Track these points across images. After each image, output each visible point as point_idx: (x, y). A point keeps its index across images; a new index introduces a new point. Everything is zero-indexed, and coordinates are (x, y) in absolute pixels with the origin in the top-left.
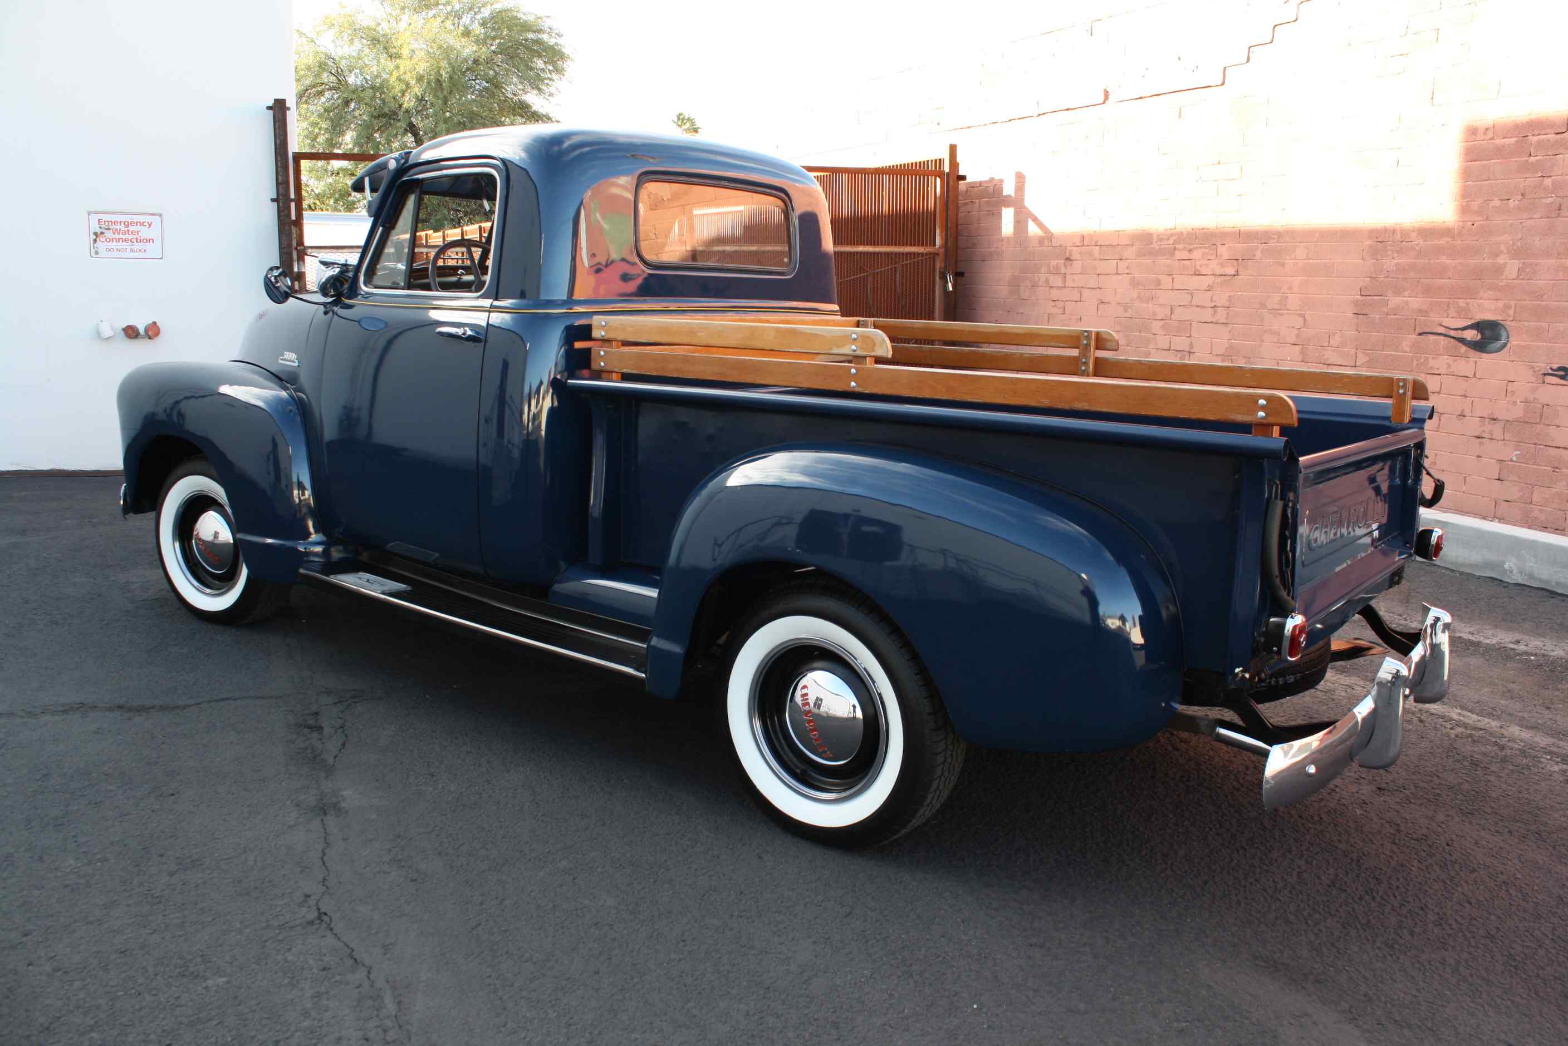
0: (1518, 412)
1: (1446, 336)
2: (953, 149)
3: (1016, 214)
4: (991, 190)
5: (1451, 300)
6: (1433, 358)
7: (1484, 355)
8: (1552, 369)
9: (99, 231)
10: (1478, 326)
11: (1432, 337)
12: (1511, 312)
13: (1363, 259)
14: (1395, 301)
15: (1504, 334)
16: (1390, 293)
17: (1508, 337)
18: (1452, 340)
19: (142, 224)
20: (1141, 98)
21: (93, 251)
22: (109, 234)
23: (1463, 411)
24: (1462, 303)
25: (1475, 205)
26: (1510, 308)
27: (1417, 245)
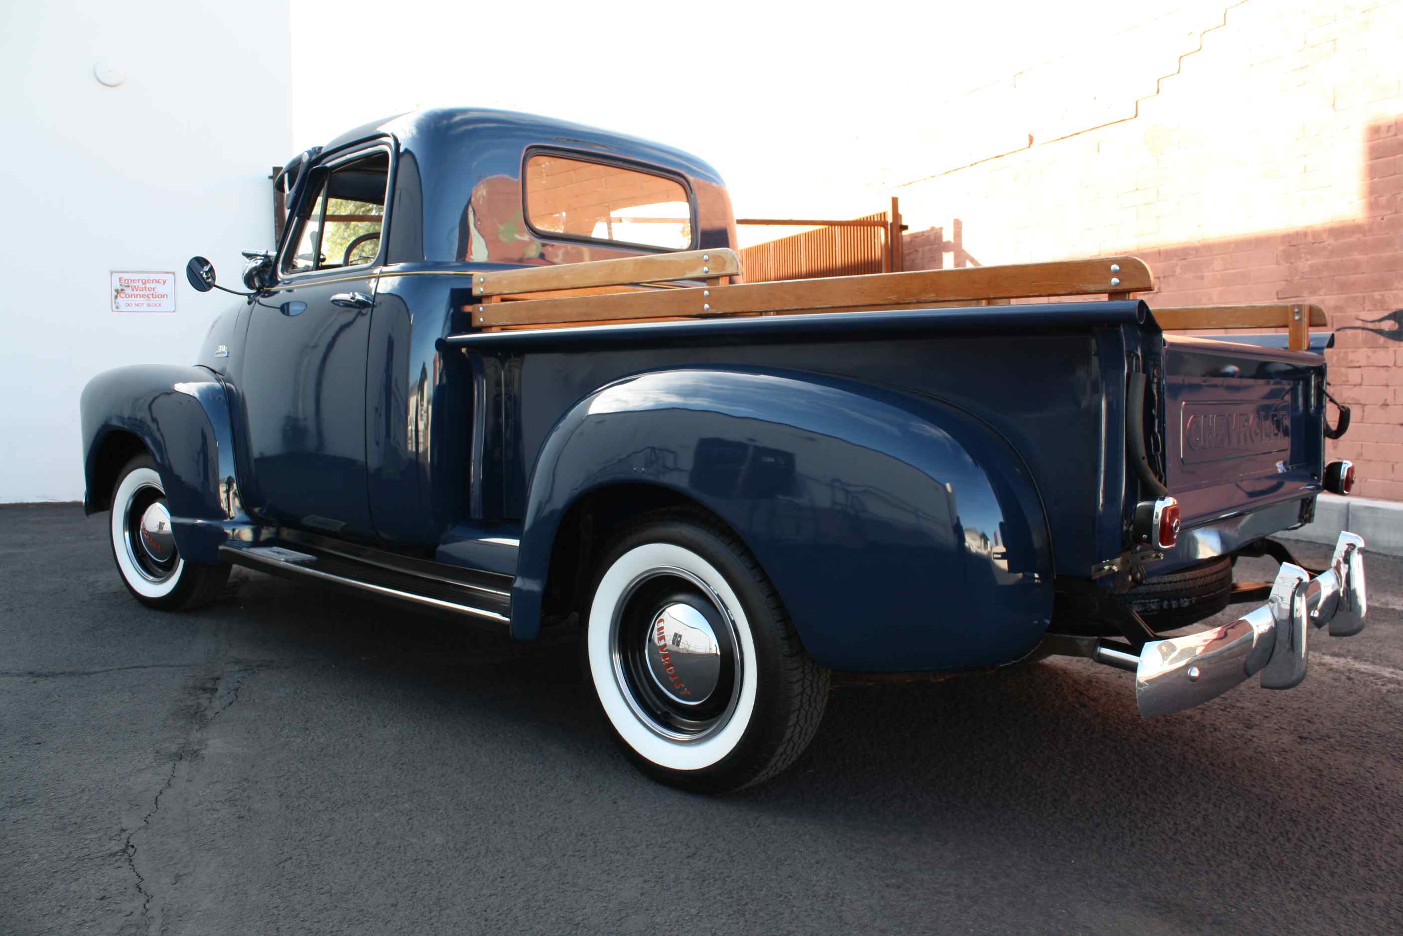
1: (1363, 329)
2: (895, 201)
3: (956, 257)
4: (932, 238)
5: (1366, 294)
6: (1353, 352)
9: (119, 288)
10: (1394, 316)
11: (1349, 332)
13: (1278, 263)
16: (1306, 294)
18: (1370, 332)
19: (158, 282)
20: (1062, 138)
21: (114, 306)
22: (128, 291)
23: (1385, 400)
24: (1377, 295)
25: (1383, 200)
27: (1329, 244)
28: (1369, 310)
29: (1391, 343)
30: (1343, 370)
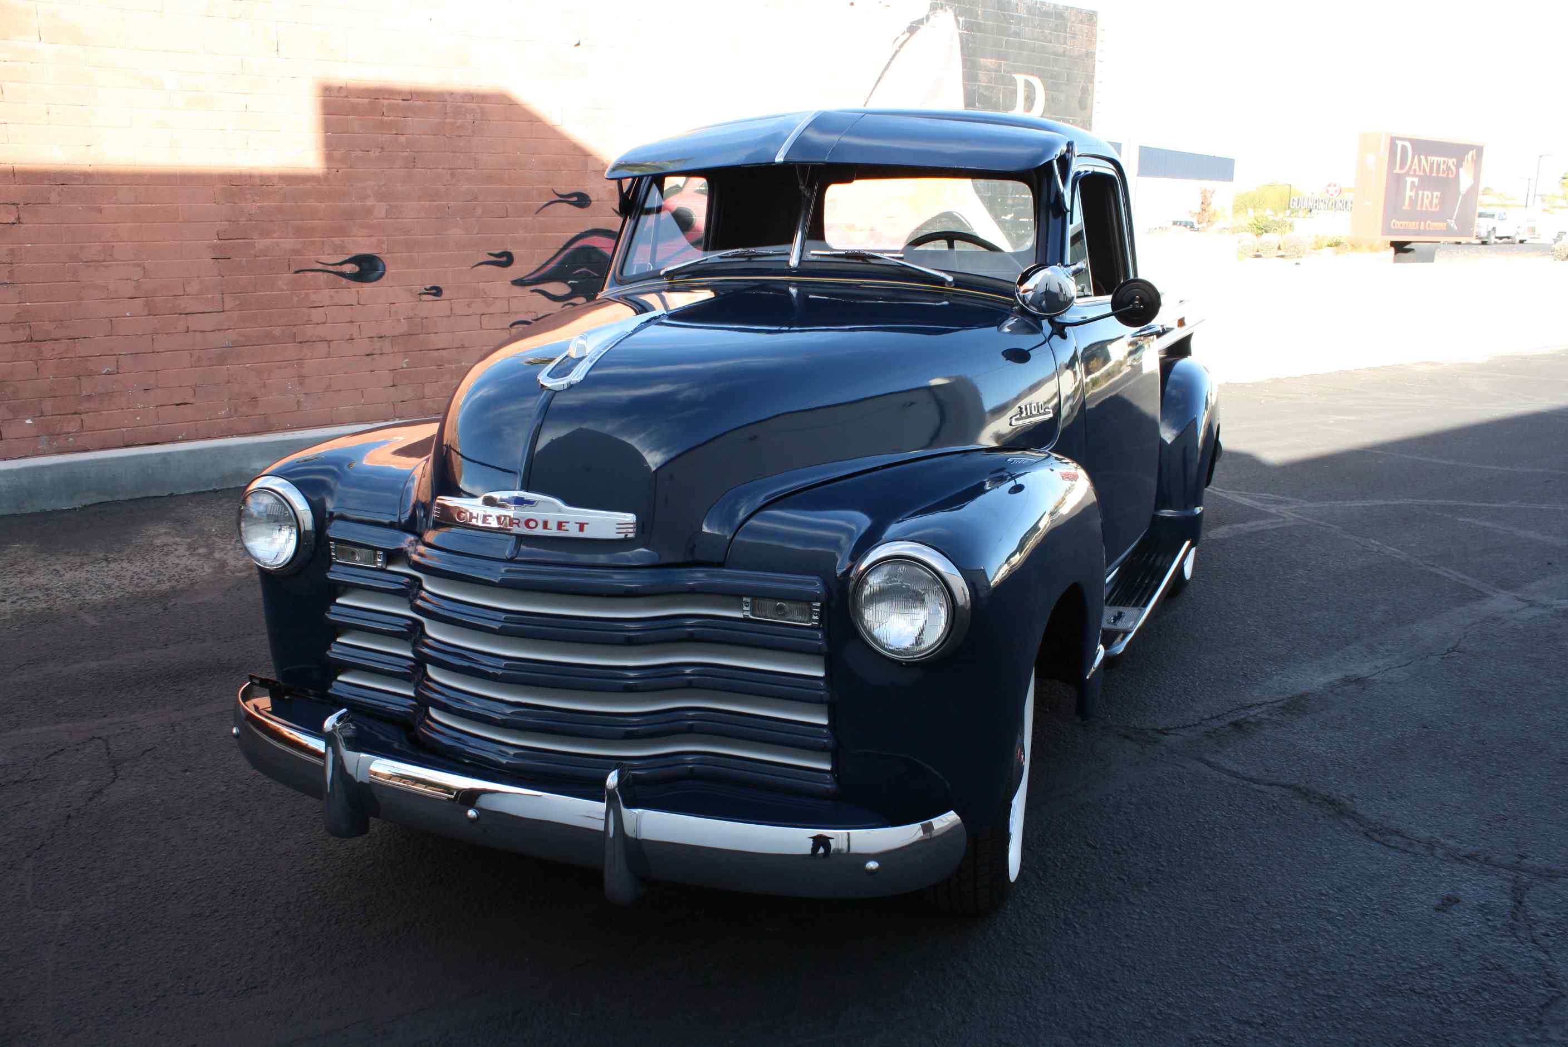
0: (403, 328)
1: (323, 271)
5: (325, 239)
6: (314, 293)
7: (364, 285)
8: (425, 289)
10: (356, 260)
11: (310, 274)
12: (385, 246)
13: (216, 202)
14: (262, 243)
15: (381, 268)
16: (255, 235)
17: (384, 267)
18: (331, 274)
23: (352, 335)
24: (336, 240)
25: (337, 154)
26: (383, 242)
27: (281, 189)
28: (329, 254)
29: (352, 283)
30: (305, 310)
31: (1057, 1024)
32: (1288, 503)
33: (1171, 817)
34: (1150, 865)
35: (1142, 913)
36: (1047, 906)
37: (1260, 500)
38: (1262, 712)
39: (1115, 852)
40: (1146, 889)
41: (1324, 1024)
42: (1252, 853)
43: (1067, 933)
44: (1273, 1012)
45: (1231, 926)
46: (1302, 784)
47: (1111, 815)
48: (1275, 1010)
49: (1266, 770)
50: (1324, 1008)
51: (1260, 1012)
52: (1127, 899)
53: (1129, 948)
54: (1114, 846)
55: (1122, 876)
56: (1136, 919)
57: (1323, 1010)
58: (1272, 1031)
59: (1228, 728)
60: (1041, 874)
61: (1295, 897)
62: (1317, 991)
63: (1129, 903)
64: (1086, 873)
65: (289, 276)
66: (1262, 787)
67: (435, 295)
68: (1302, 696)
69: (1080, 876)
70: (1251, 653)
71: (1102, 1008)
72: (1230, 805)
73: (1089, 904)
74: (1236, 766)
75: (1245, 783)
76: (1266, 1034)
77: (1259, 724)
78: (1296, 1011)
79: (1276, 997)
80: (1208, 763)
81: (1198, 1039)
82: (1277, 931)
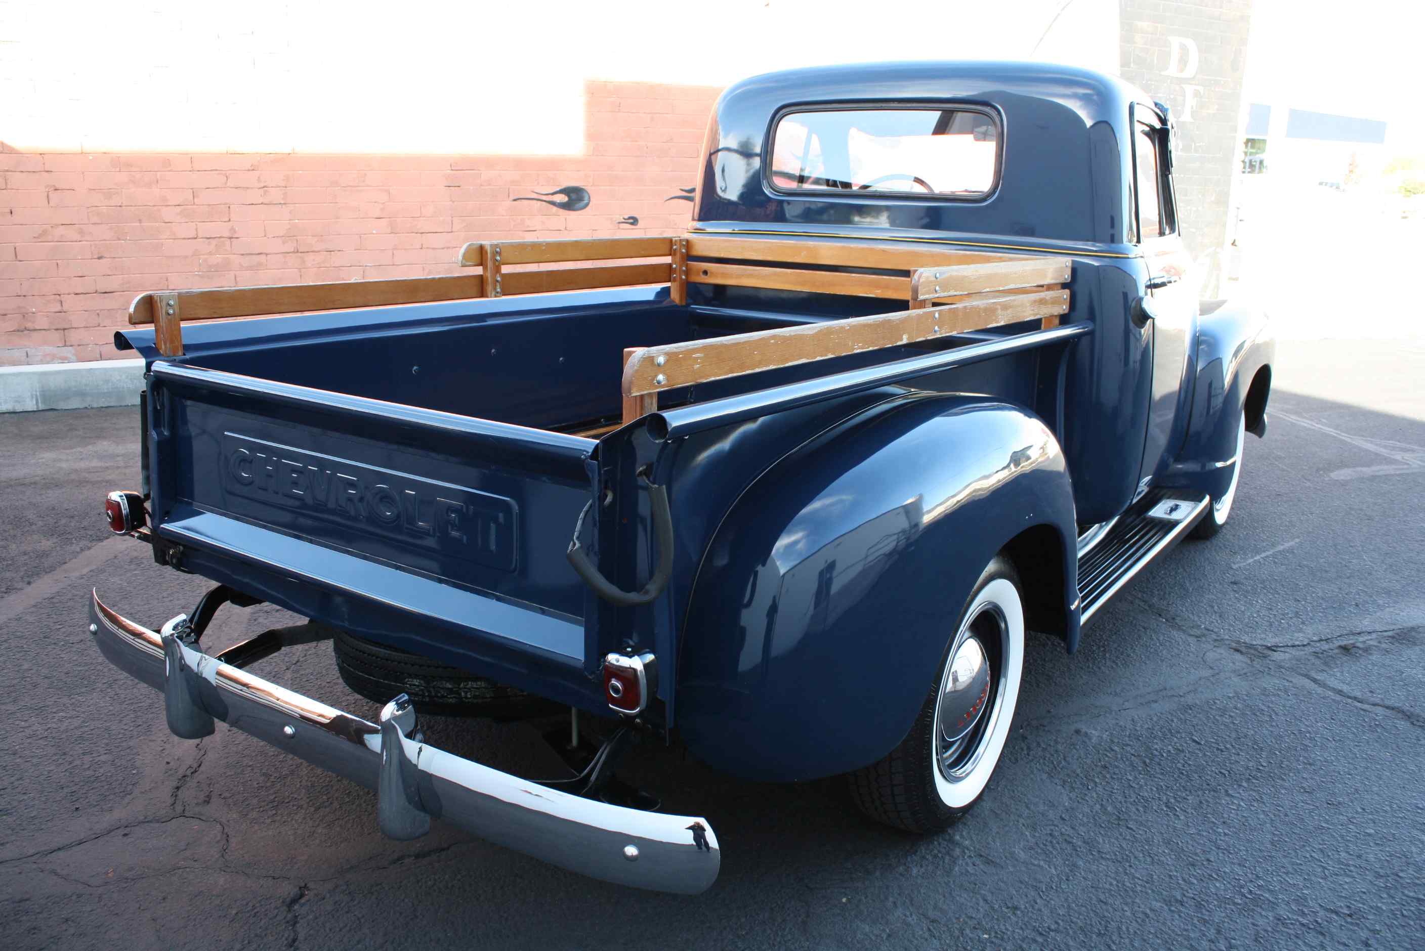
1: (540, 200)
5: (541, 172)
6: (529, 219)
7: (572, 212)
8: (624, 219)
10: (565, 191)
11: (526, 202)
12: (590, 180)
14: (487, 175)
15: (586, 198)
16: (482, 167)
17: (589, 199)
18: (544, 203)
24: (549, 174)
26: (589, 176)
28: (543, 186)
29: (561, 211)
30: (520, 233)
31: (1153, 891)
32: (1413, 451)
33: (1274, 724)
34: (1251, 764)
35: (1240, 805)
36: (1151, 789)
37: (1385, 447)
38: (1371, 639)
39: (1218, 749)
40: (1245, 784)
41: (1412, 923)
42: (1349, 763)
43: (1167, 815)
44: (1361, 905)
45: (1324, 825)
46: (1406, 707)
47: (1217, 717)
48: (1364, 904)
49: (1371, 692)
50: (1412, 908)
51: (1348, 904)
52: (1226, 791)
53: (1225, 834)
54: (1218, 744)
55: (1223, 771)
56: (1234, 809)
57: (1411, 910)
58: (1358, 922)
59: (1336, 651)
60: (1148, 761)
61: (1391, 807)
62: (1406, 892)
63: (1228, 795)
64: (1189, 765)
65: (508, 203)
66: (1366, 707)
67: (632, 224)
68: (1413, 629)
69: (1184, 766)
70: (1364, 585)
71: (1195, 882)
72: (1333, 719)
73: (1190, 792)
74: (1341, 684)
75: (1350, 701)
76: (1352, 924)
77: (1367, 650)
78: (1384, 908)
79: (1364, 893)
80: (1315, 681)
81: (1285, 919)
82: (1369, 835)
